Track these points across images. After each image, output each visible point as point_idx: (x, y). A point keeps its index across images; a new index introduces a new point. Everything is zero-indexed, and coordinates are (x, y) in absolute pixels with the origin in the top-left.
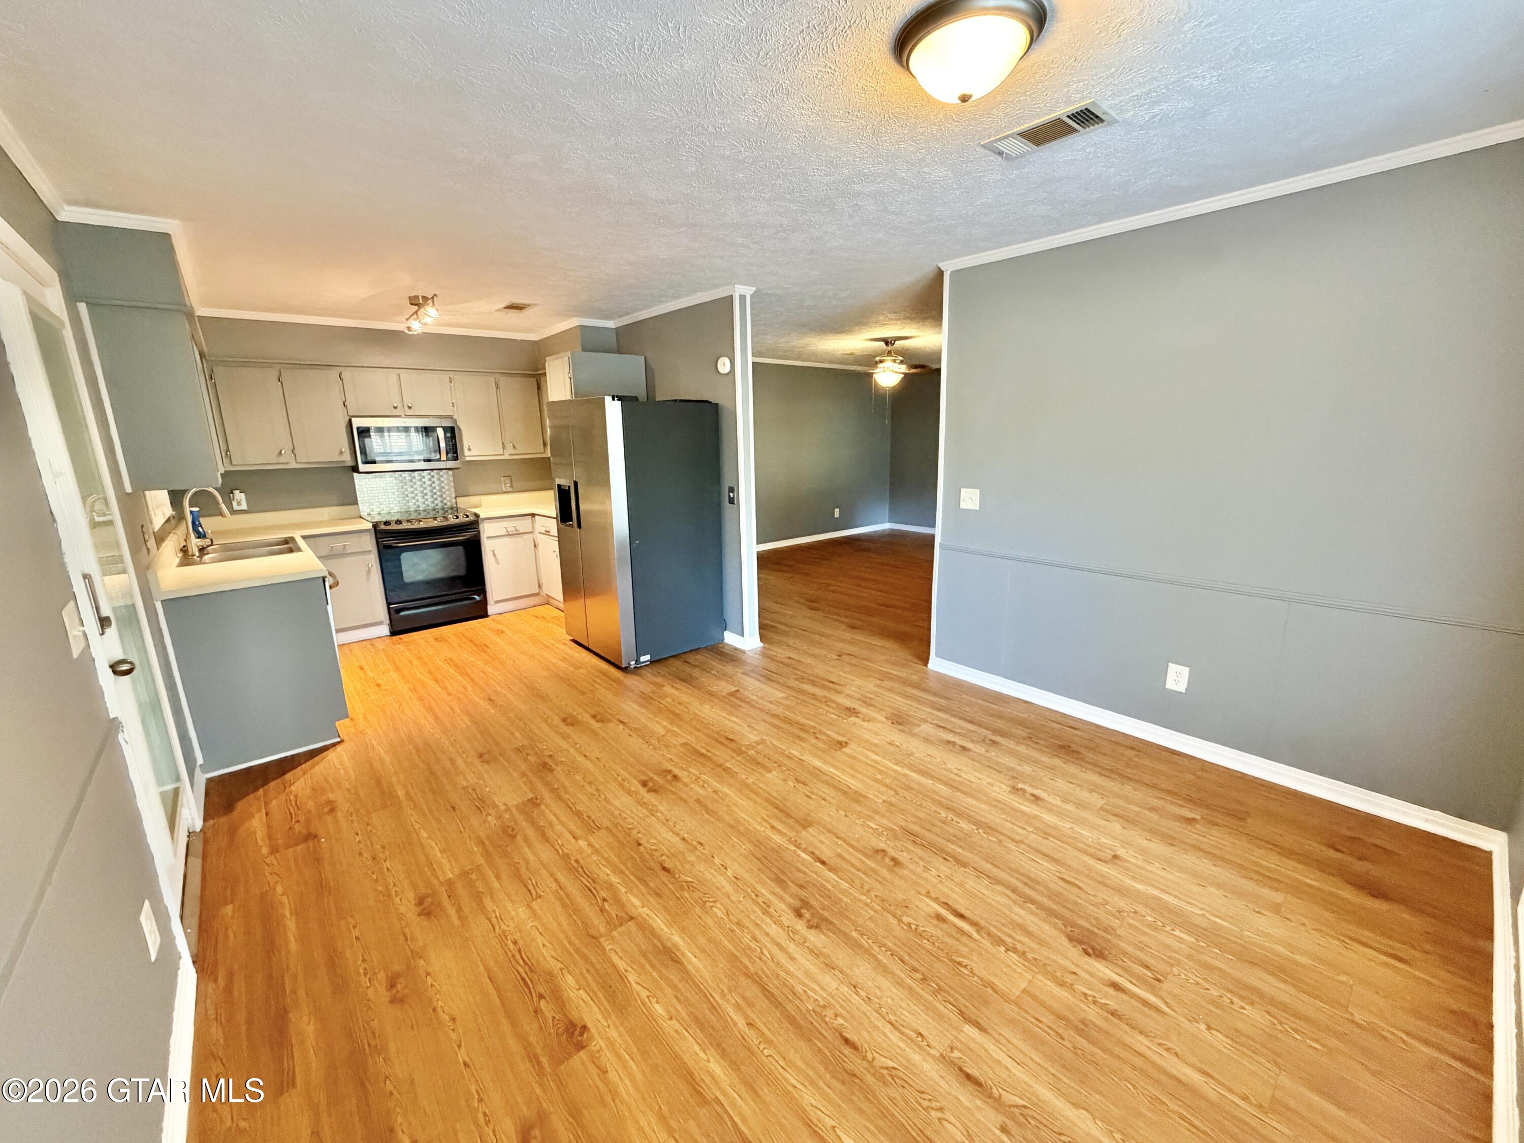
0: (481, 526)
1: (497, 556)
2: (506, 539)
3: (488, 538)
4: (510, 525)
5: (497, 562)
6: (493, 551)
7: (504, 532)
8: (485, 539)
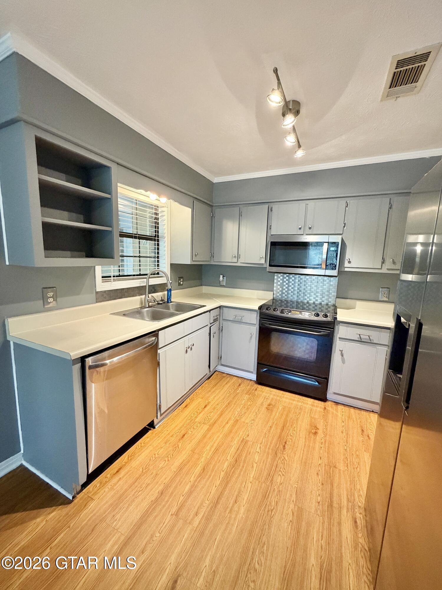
0: (336, 327)
1: (345, 356)
2: (358, 345)
3: (340, 338)
4: (365, 333)
5: (343, 361)
6: (341, 351)
7: (356, 338)
8: (338, 339)
